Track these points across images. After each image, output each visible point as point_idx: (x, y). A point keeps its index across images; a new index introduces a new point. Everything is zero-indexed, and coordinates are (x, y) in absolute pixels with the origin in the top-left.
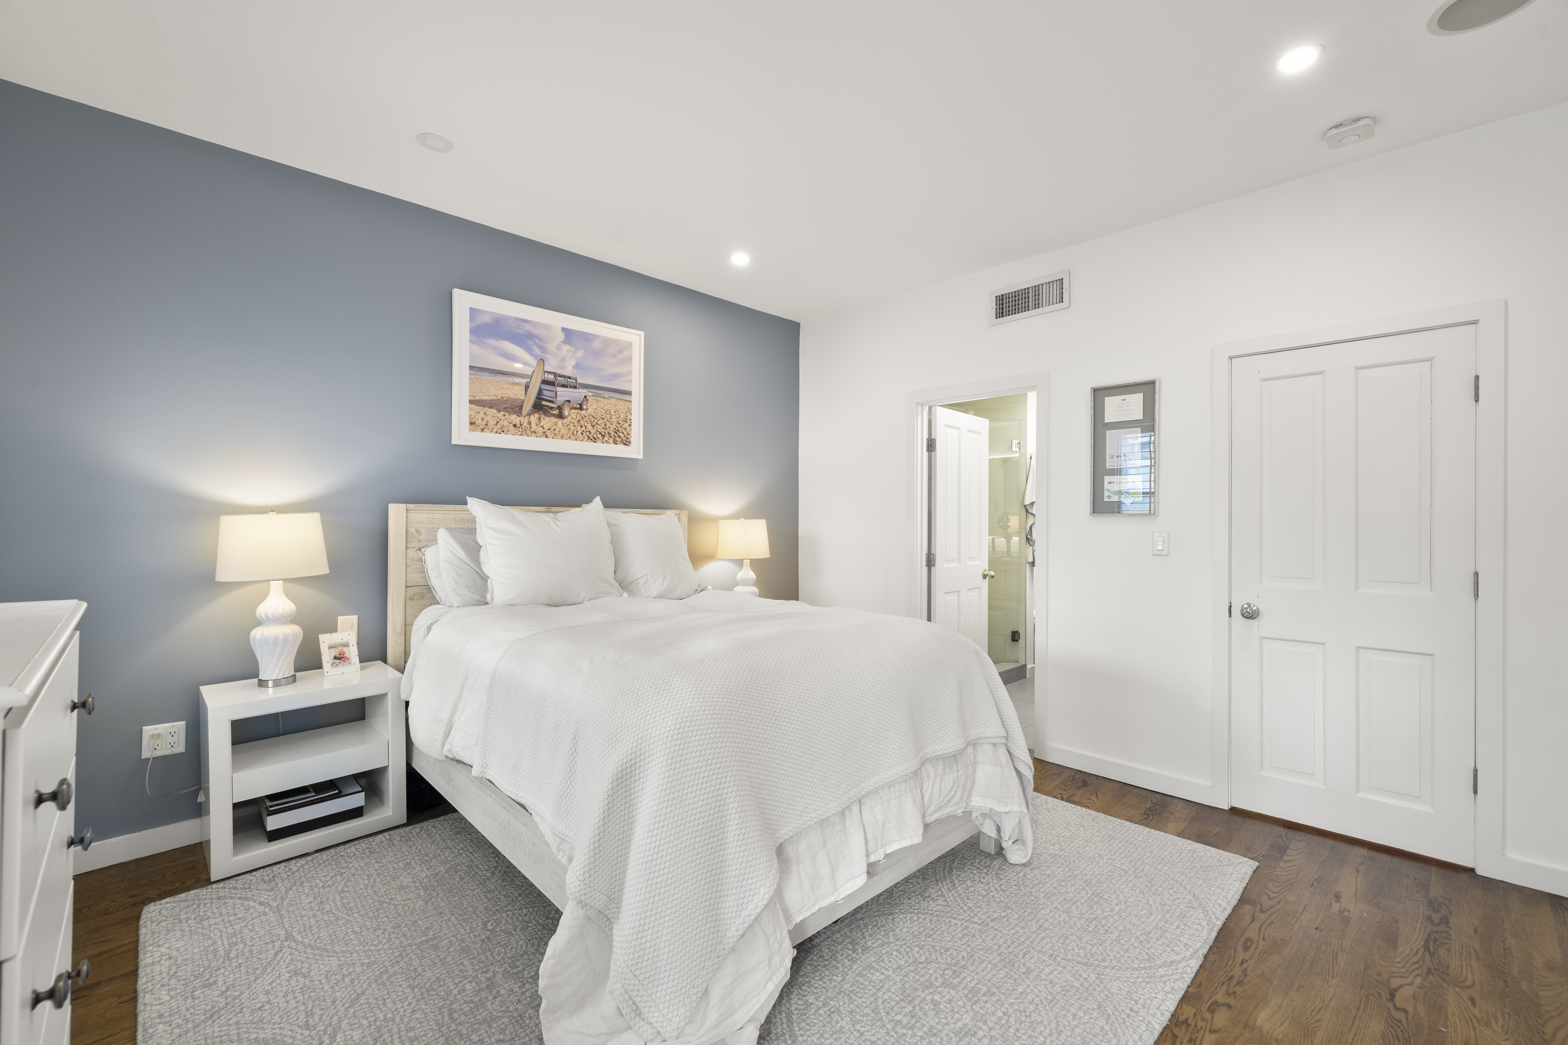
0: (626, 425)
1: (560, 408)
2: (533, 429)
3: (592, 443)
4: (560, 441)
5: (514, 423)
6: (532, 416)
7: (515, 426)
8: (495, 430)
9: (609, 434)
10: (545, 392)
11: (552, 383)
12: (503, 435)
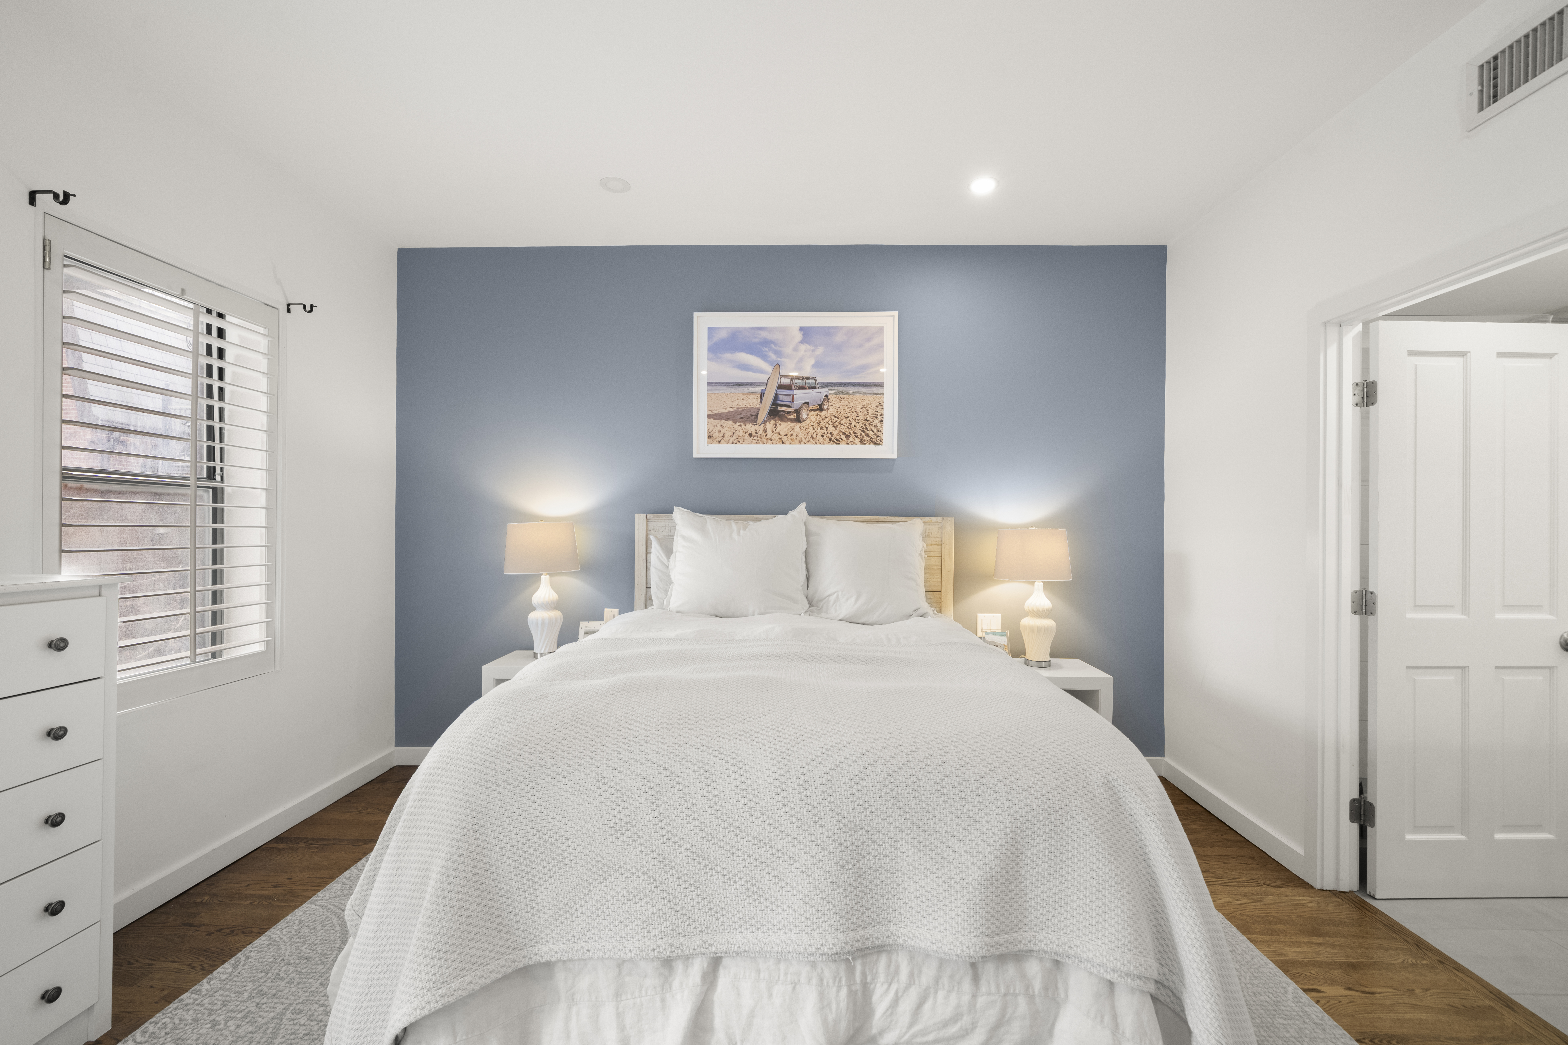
0: (877, 421)
1: (797, 412)
2: (769, 437)
3: (834, 445)
4: (799, 446)
5: (750, 432)
6: (768, 424)
7: (750, 435)
8: (731, 441)
9: (855, 433)
10: (781, 398)
11: (788, 387)
12: (738, 445)
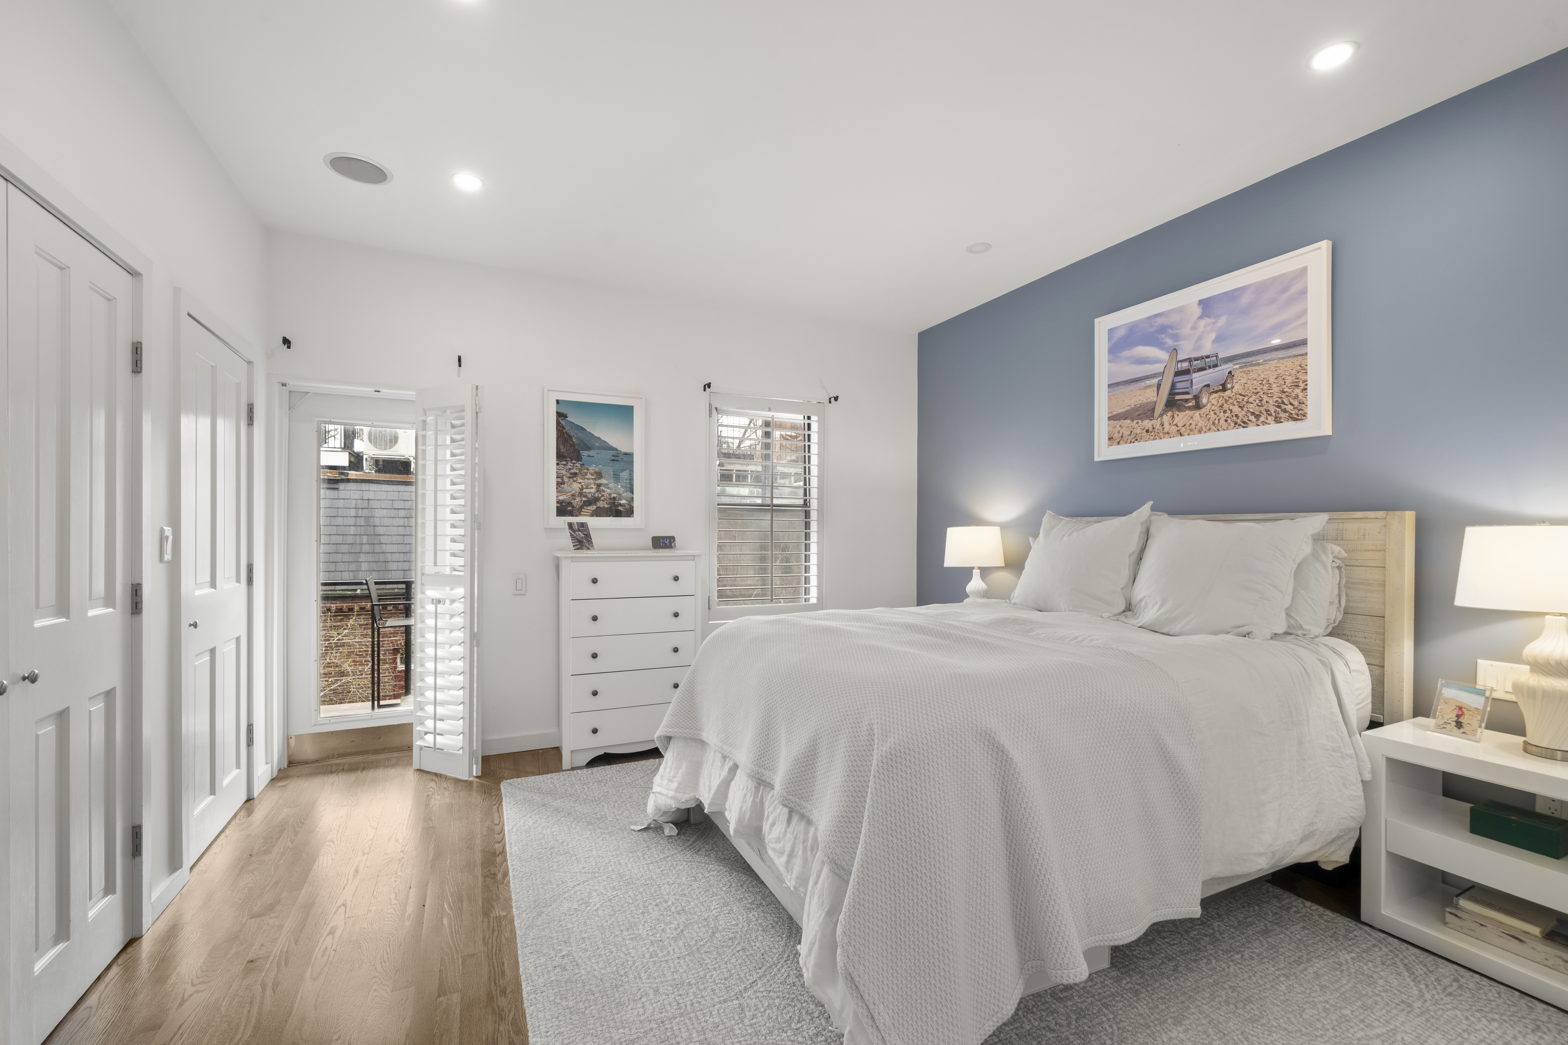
0: (1297, 391)
1: (1197, 398)
2: (1166, 430)
3: (1241, 430)
4: (1198, 436)
5: (1147, 428)
6: (1165, 416)
7: (1147, 431)
8: (1129, 441)
9: (1267, 411)
10: (1179, 385)
11: (1187, 372)
12: (1136, 443)
